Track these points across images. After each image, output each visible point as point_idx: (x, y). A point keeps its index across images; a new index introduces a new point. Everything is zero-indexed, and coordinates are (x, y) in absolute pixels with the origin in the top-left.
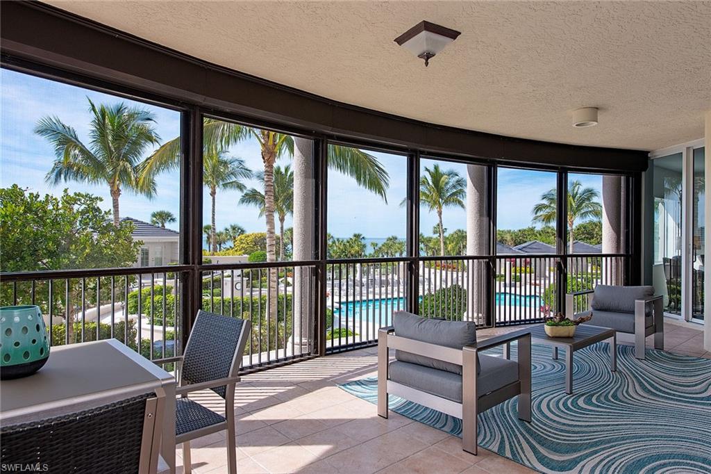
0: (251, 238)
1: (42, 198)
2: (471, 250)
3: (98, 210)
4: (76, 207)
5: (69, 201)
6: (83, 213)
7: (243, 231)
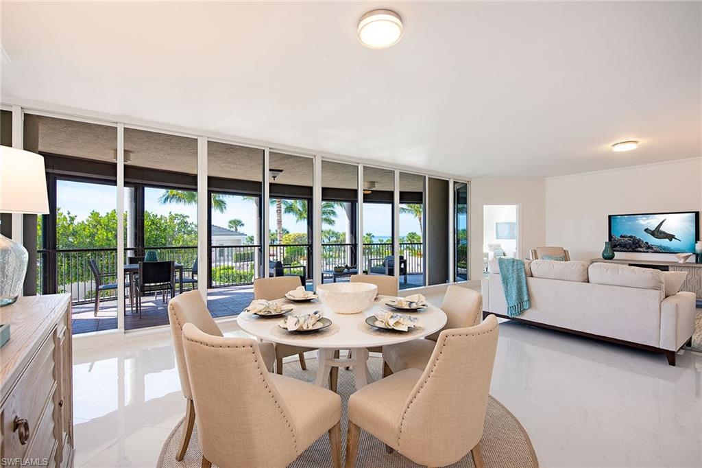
0: (291, 237)
1: (159, 217)
2: (348, 242)
3: (186, 223)
4: (176, 221)
5: (173, 218)
6: (179, 224)
7: (288, 232)
